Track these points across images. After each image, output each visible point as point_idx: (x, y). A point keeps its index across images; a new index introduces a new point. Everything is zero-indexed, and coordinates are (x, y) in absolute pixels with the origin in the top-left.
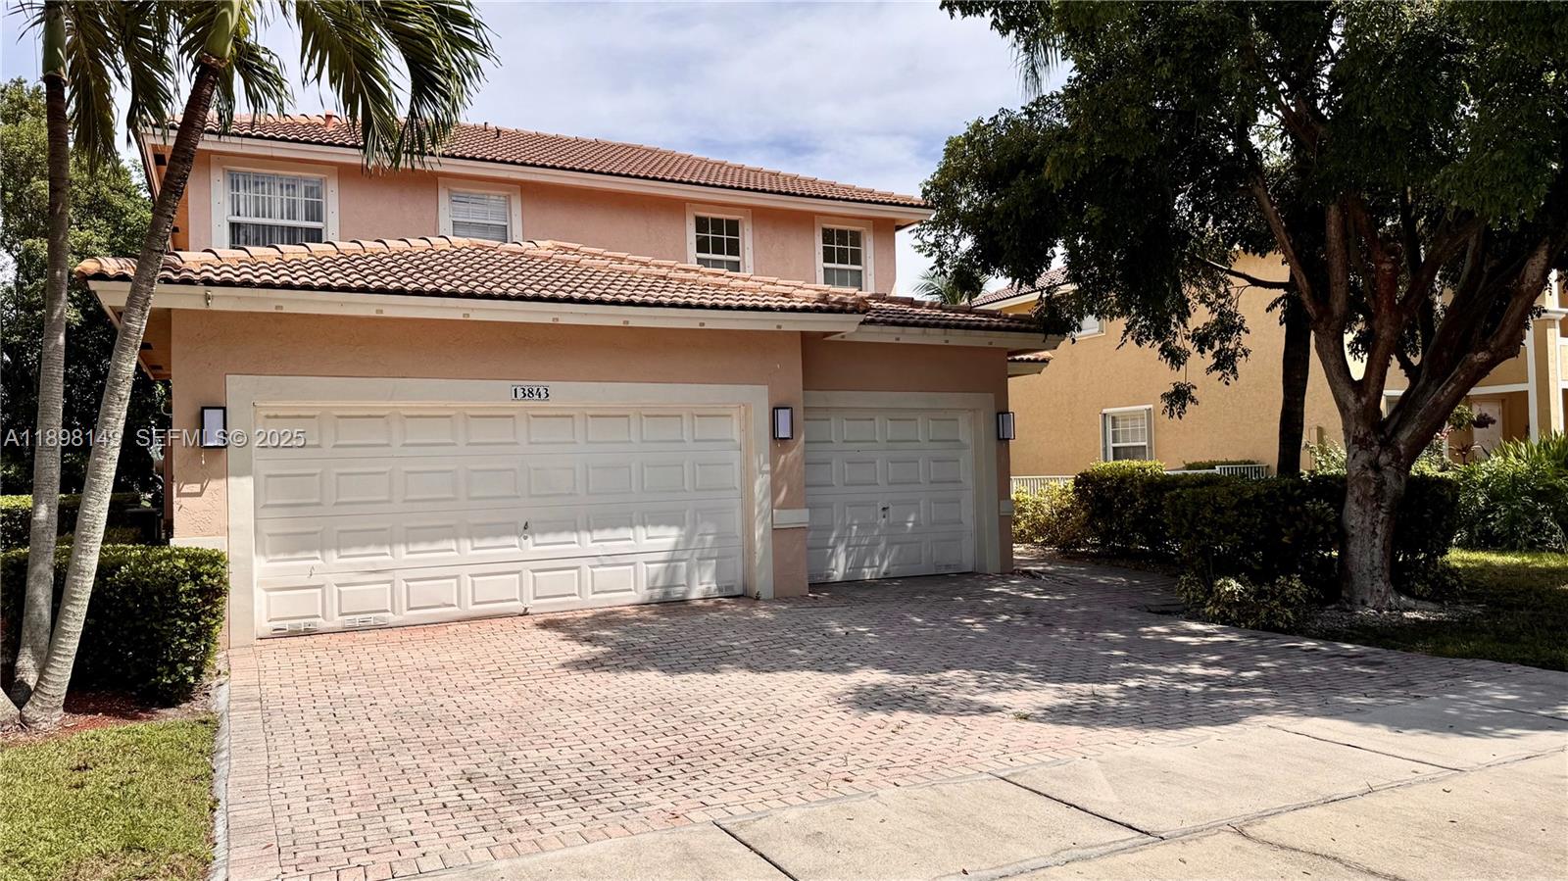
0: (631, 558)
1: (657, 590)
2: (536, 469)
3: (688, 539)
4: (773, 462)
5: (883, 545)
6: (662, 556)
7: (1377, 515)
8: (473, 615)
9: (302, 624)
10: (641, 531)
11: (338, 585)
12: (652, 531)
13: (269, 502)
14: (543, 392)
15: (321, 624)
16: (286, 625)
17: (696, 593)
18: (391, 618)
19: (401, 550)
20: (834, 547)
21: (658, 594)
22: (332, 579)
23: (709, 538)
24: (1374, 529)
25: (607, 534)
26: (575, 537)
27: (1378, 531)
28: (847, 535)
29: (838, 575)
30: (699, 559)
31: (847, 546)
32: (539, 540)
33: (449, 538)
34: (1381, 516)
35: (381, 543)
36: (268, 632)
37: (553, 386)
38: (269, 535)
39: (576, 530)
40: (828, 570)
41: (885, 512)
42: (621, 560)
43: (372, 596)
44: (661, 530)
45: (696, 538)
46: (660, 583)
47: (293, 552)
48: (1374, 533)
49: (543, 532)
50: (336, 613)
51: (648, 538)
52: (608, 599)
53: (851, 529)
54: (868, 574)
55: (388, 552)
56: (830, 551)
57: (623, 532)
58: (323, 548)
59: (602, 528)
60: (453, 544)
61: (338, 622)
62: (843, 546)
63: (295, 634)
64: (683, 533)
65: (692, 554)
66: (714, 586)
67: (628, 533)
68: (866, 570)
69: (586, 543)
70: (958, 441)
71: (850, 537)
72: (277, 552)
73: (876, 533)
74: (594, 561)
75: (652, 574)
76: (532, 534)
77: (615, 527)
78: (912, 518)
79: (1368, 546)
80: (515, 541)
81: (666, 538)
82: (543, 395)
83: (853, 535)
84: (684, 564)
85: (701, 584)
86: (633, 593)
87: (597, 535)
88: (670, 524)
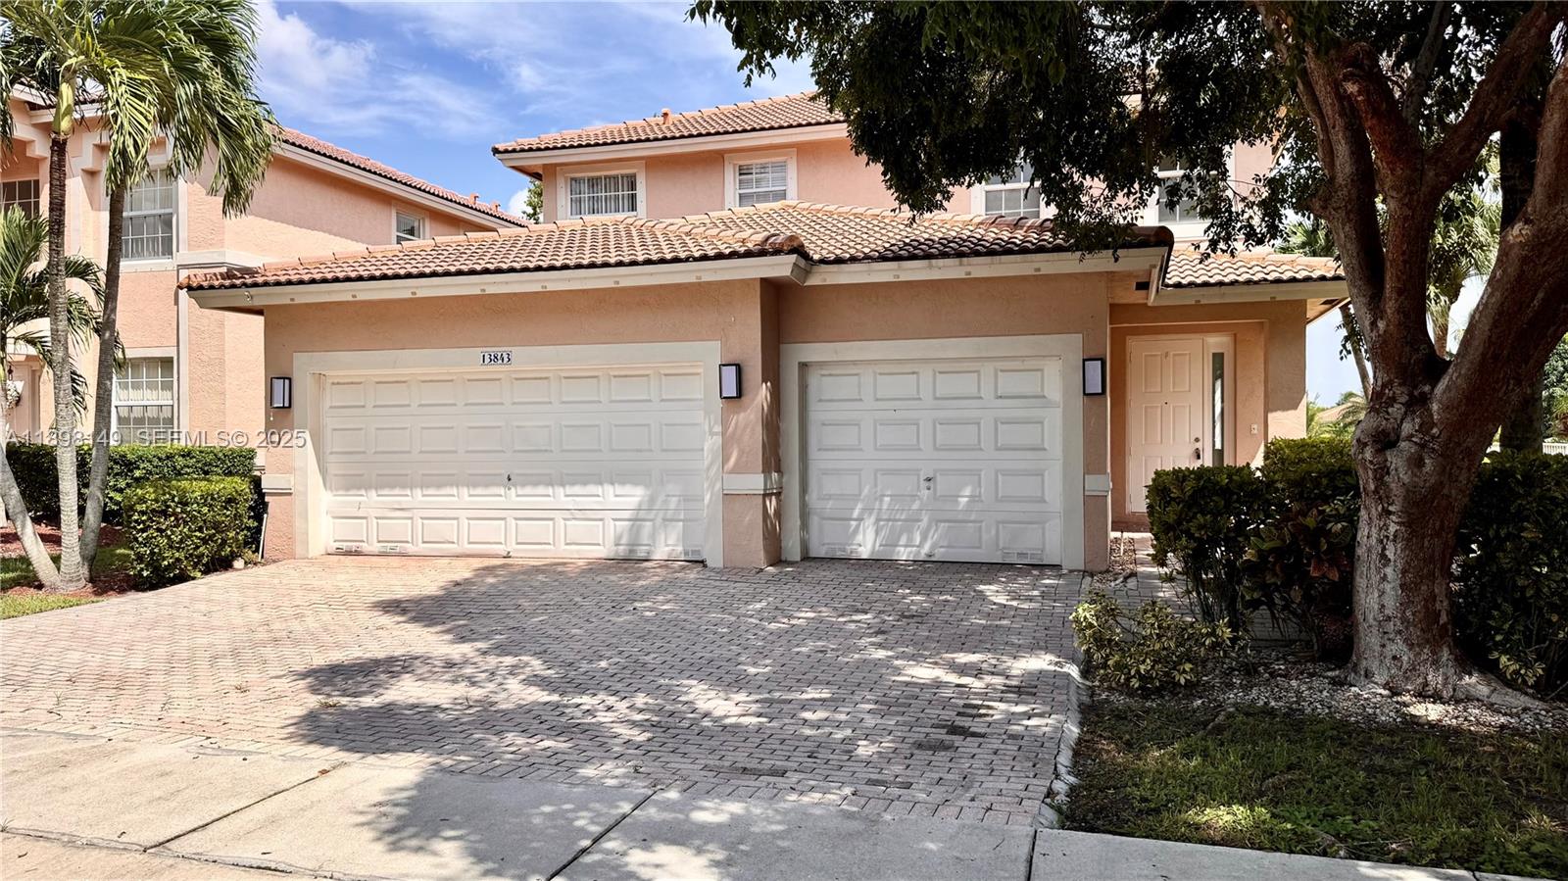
0: (599, 514)
1: (621, 548)
2: (518, 427)
3: (652, 499)
4: (725, 424)
5: (926, 519)
6: (627, 515)
7: (1386, 527)
8: (468, 552)
9: (353, 546)
10: (609, 489)
11: (377, 518)
12: (619, 490)
13: (334, 450)
14: (505, 356)
15: (365, 547)
16: (344, 546)
17: (660, 553)
18: (410, 548)
19: (418, 492)
20: (860, 519)
21: (622, 551)
22: (373, 513)
23: (674, 499)
24: (1384, 549)
25: (577, 489)
26: (550, 491)
27: (1390, 554)
28: (877, 506)
29: (865, 552)
30: (664, 520)
31: (878, 520)
32: (520, 492)
33: (452, 485)
34: (1393, 528)
35: (403, 486)
36: (333, 550)
37: (517, 352)
38: (336, 475)
39: (551, 484)
40: (852, 544)
41: (931, 484)
42: (590, 514)
43: (399, 529)
44: (628, 489)
45: (662, 498)
46: (624, 541)
47: (348, 489)
48: (1383, 556)
49: (523, 485)
50: (375, 540)
51: (616, 496)
52: (578, 551)
53: (881, 501)
54: (903, 554)
55: (409, 493)
56: (854, 523)
57: (592, 489)
58: (368, 488)
59: (573, 484)
60: (454, 491)
61: (376, 547)
62: (873, 519)
63: (349, 553)
64: (648, 493)
65: (656, 515)
66: (680, 549)
67: (598, 490)
68: (902, 549)
69: (560, 496)
70: (1044, 397)
71: (880, 509)
72: (337, 490)
73: (916, 506)
74: (567, 515)
75: (619, 530)
76: (515, 486)
77: (585, 483)
78: (967, 491)
79: (1375, 579)
80: (501, 491)
81: (630, 497)
82: (506, 360)
83: (885, 507)
84: (648, 523)
85: (667, 545)
86: (601, 548)
87: (569, 490)
88: (635, 484)
